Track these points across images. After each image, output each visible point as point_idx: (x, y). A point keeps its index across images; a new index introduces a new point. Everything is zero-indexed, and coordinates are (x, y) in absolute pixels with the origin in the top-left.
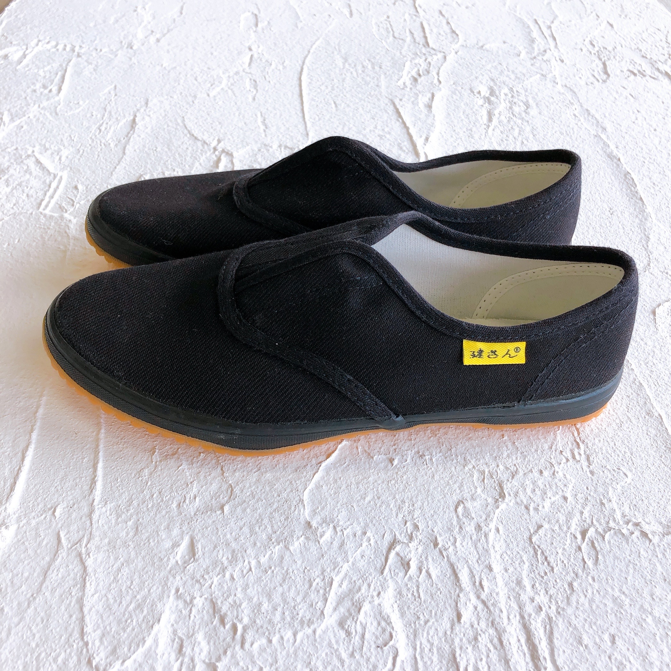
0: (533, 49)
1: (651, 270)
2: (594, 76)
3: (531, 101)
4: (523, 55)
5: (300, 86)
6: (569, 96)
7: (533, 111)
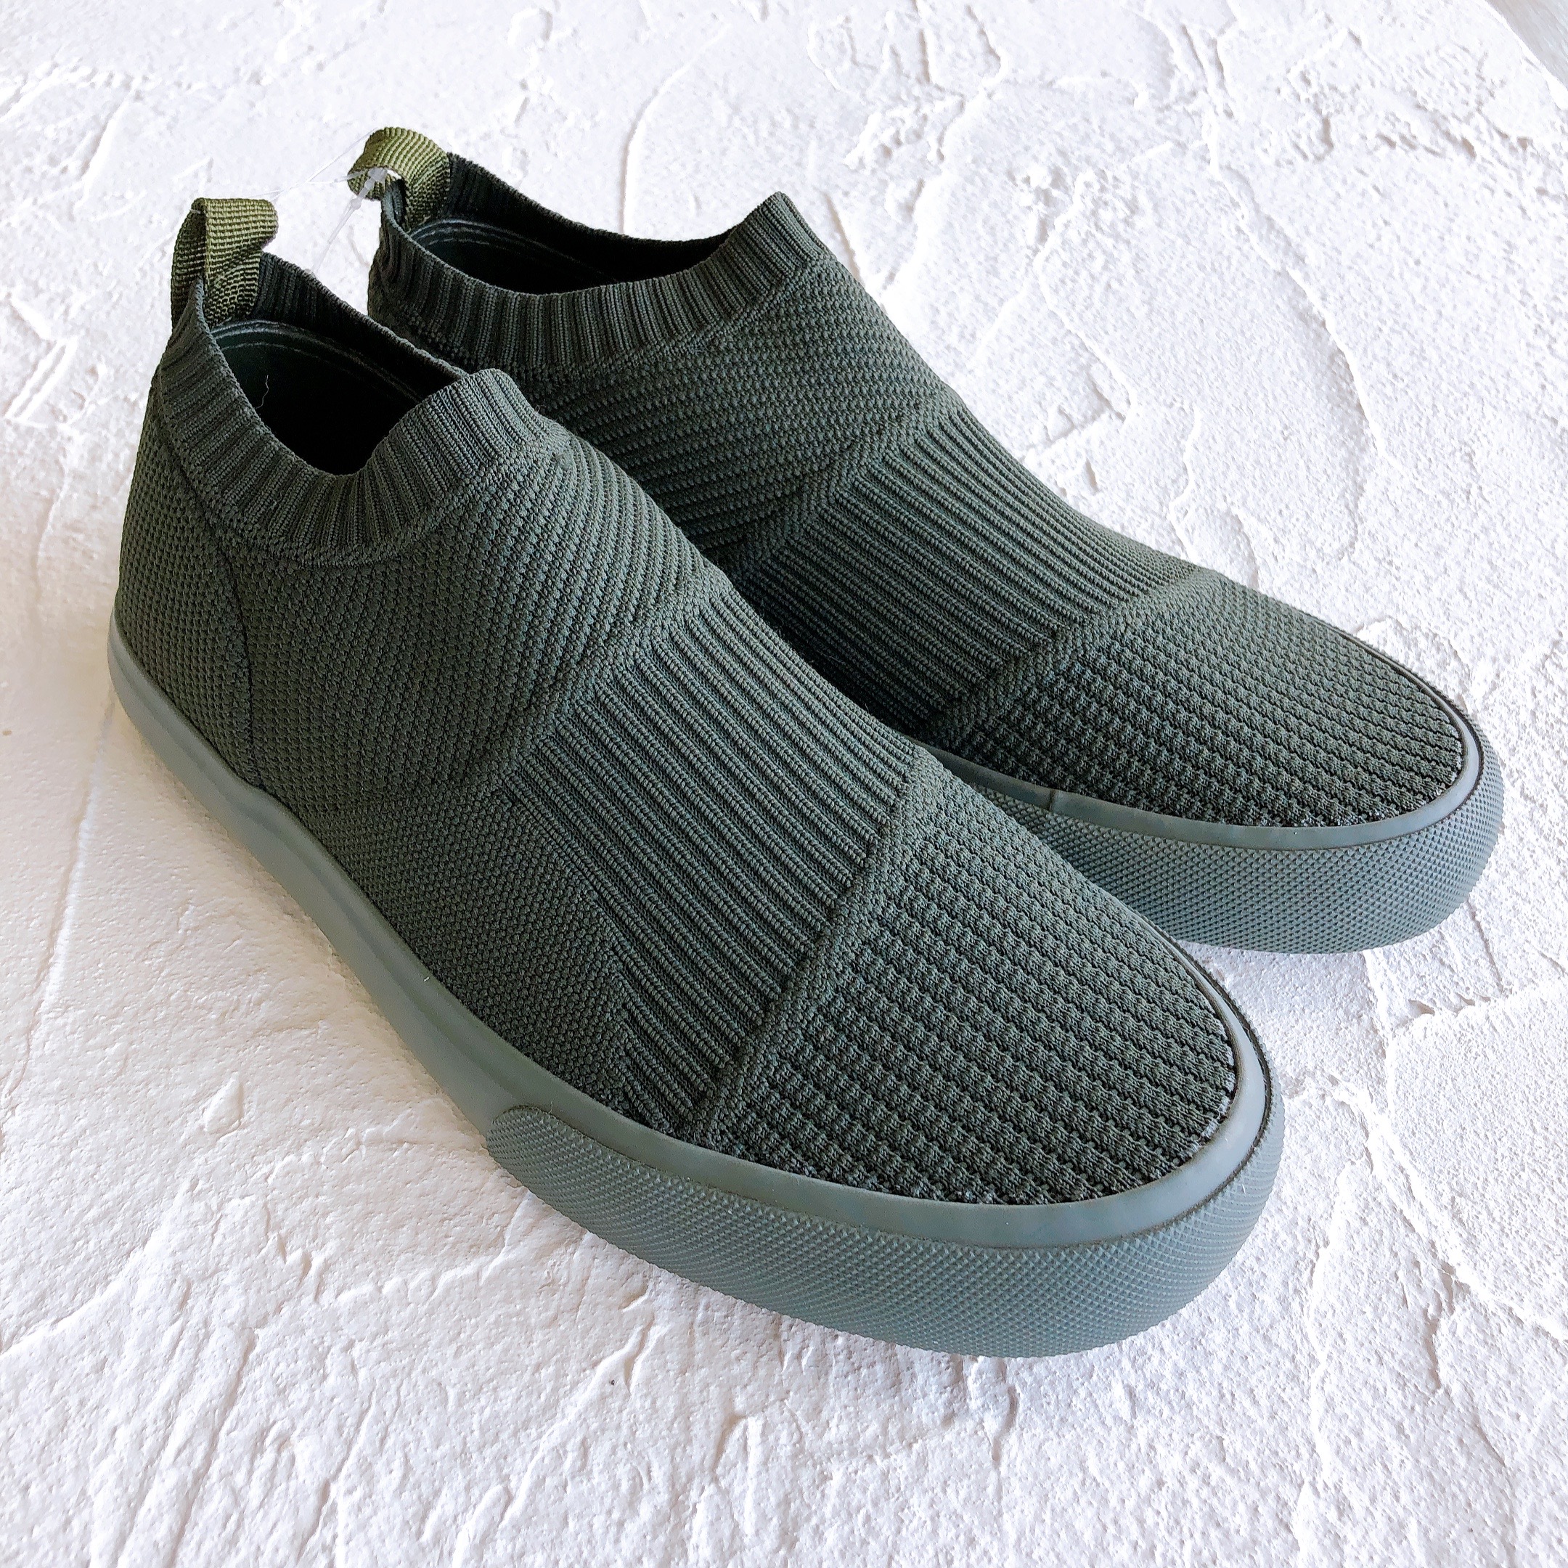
0: (1168, 88)
1: (1355, 556)
2: (1297, 147)
3: (1143, 201)
4: (1142, 101)
5: (624, 163)
6: (1232, 189)
7: (1145, 221)
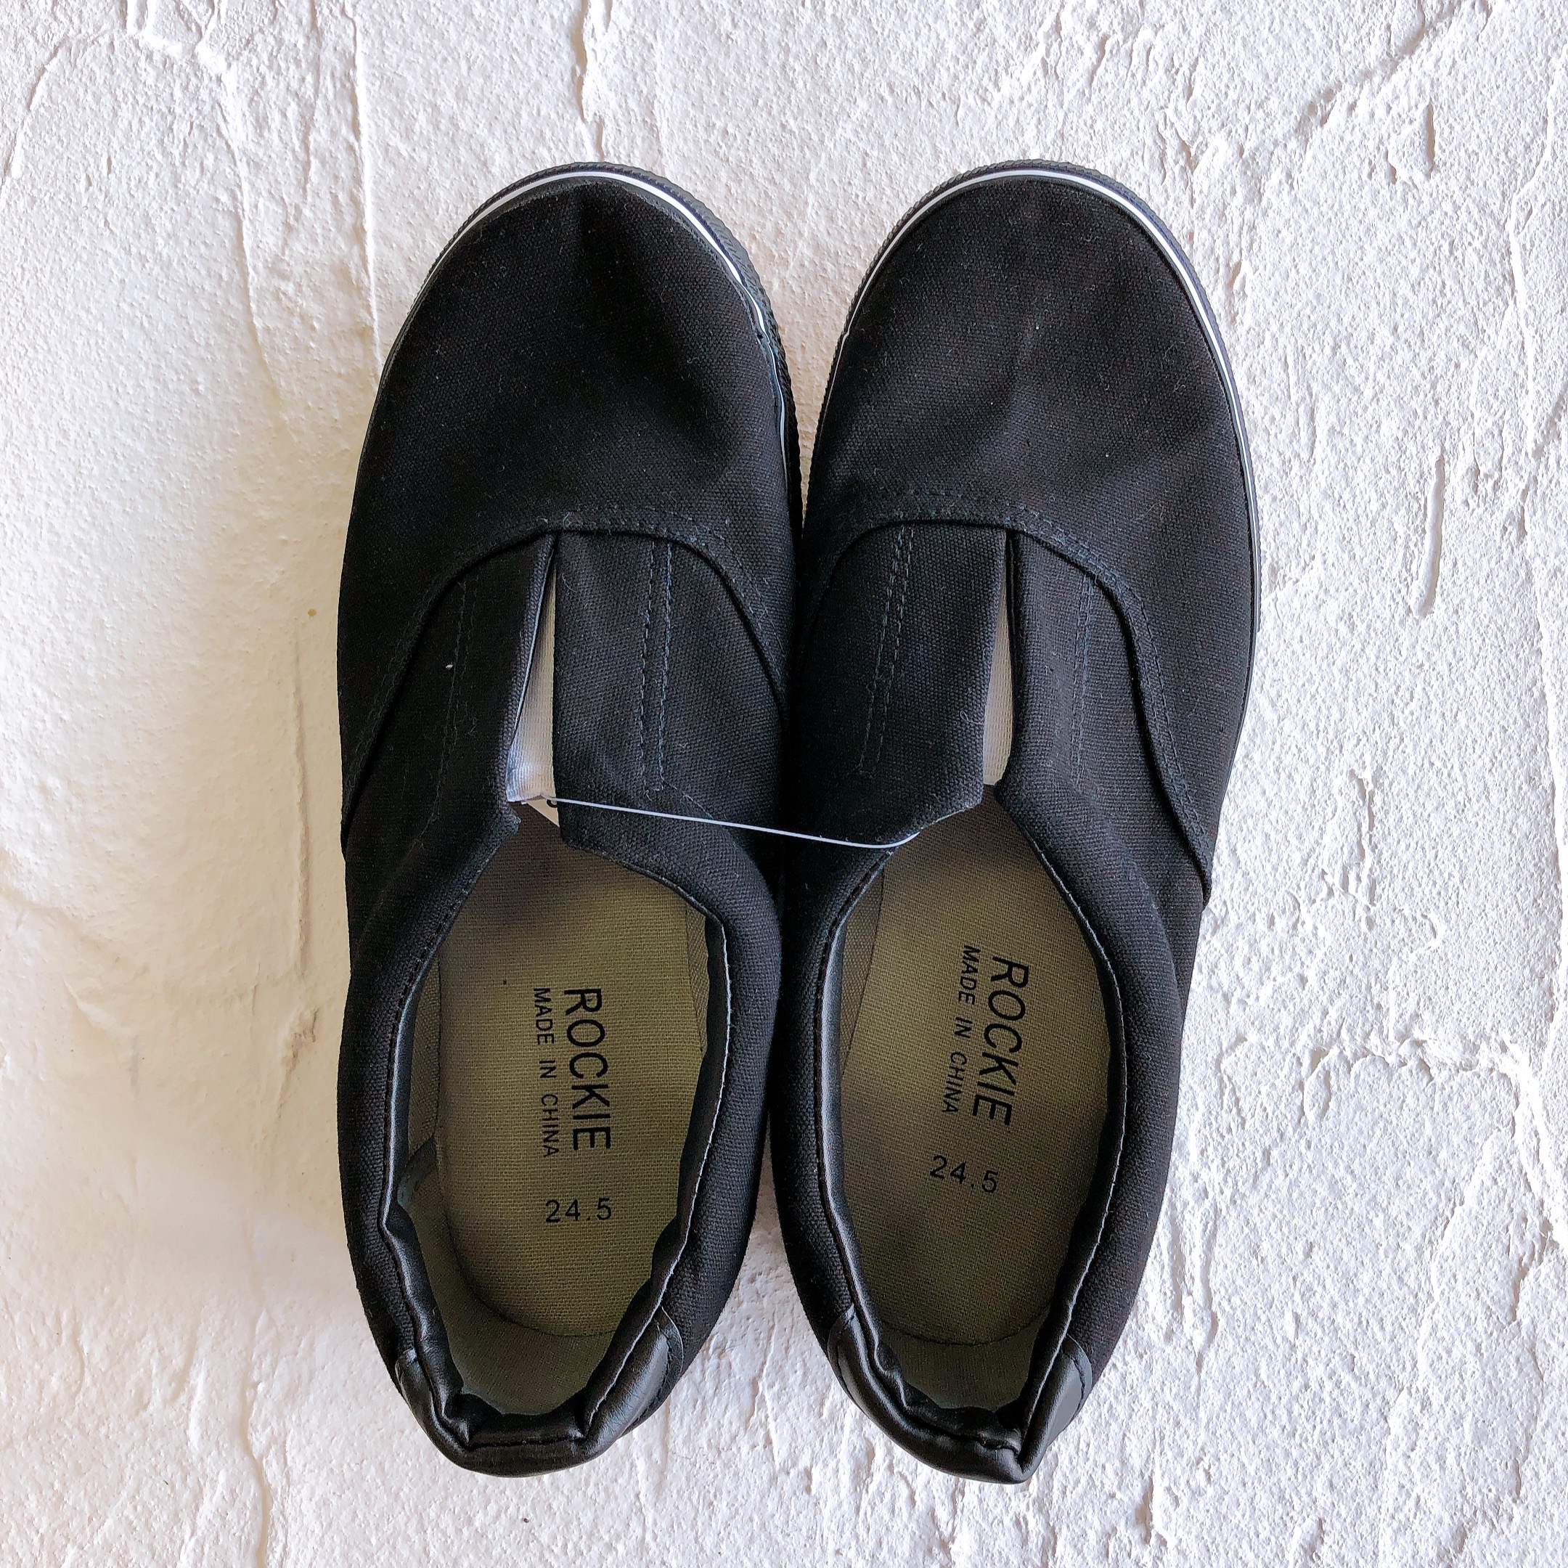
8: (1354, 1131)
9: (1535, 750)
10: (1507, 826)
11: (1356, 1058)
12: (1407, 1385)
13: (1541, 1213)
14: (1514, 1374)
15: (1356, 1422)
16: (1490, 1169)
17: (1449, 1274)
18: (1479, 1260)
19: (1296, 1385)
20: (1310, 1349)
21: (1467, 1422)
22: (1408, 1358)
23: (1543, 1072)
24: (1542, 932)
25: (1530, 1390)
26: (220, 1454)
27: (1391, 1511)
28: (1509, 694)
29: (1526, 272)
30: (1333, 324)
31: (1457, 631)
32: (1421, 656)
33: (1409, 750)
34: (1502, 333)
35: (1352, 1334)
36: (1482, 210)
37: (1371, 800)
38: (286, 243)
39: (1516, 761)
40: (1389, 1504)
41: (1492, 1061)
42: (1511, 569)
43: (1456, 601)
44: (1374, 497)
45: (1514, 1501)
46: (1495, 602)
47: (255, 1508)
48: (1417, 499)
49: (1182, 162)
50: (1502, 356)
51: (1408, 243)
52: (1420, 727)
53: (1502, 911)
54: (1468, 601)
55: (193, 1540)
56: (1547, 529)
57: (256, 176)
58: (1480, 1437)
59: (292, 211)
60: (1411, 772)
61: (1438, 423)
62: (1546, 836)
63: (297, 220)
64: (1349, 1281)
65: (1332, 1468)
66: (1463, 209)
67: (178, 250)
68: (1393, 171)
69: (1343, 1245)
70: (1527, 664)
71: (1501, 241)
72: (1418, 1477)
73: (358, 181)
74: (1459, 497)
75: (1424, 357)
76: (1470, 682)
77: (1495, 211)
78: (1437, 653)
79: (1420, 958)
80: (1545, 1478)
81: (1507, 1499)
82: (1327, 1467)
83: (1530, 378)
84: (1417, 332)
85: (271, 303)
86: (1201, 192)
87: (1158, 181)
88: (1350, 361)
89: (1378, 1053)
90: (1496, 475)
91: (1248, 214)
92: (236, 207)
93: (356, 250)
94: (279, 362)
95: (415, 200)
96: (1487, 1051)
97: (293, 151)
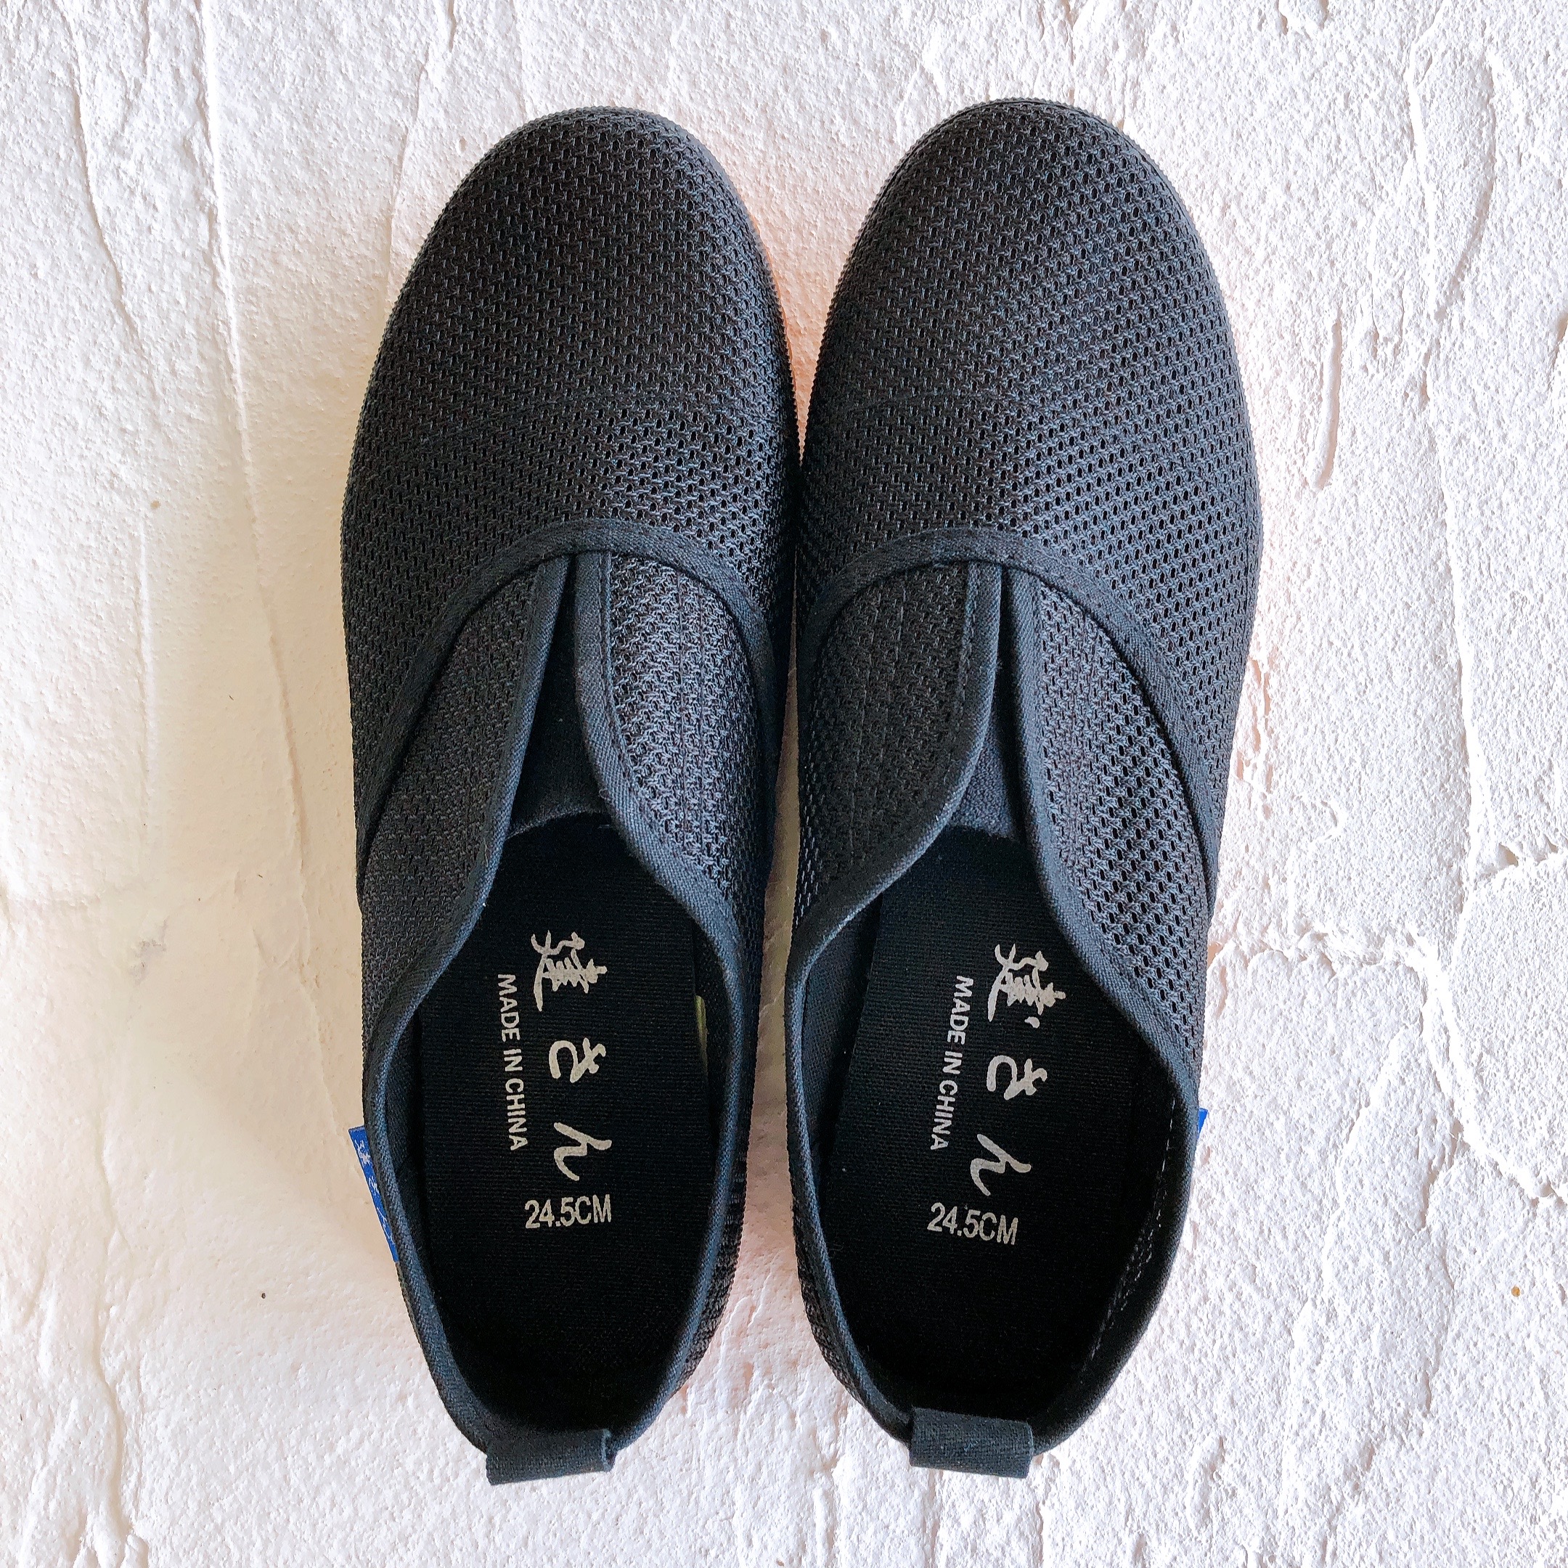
8: (1252, 1031)
9: (1440, 627)
10: (1412, 708)
11: (1253, 952)
12: (1311, 1296)
13: (1451, 1114)
14: (1424, 1282)
15: (1258, 1335)
16: (1397, 1068)
17: (1355, 1179)
18: (1387, 1164)
19: (1194, 1298)
20: (1209, 1260)
21: (1375, 1334)
22: (1312, 1268)
23: (1453, 966)
24: (1450, 818)
25: (1440, 1299)
26: (71, 1380)
27: (1296, 1427)
28: (1412, 568)
29: (1426, 125)
30: (1222, 183)
31: (1357, 504)
32: (1319, 531)
33: (1307, 629)
34: (1401, 189)
35: (1253, 1241)
36: (1379, 60)
37: (1267, 682)
38: (125, 120)
39: (1420, 638)
40: (1293, 1421)
41: (1398, 954)
42: (1414, 437)
43: (1355, 472)
44: (1267, 364)
45: (1425, 1416)
46: (1396, 473)
47: (109, 1435)
48: (1313, 365)
49: (1061, 17)
50: (1402, 214)
51: (1301, 96)
52: (1318, 605)
53: (1407, 797)
54: (1367, 472)
55: (46, 1469)
56: (1450, 394)
57: (93, 49)
58: (1388, 1350)
59: (131, 85)
60: (1308, 652)
61: (1334, 285)
62: (1452, 718)
63: (136, 95)
64: (1249, 1188)
65: (1233, 1384)
66: (1359, 59)
67: (14, 129)
68: (1284, 21)
69: (1242, 1150)
70: (1431, 536)
71: (1399, 92)
72: (1323, 1391)
73: (199, 53)
74: (1357, 363)
75: (1318, 216)
76: (1370, 557)
77: (1393, 61)
78: (1335, 527)
79: (1320, 847)
80: (1457, 1391)
81: (1417, 1414)
82: (1228, 1383)
83: (1432, 236)
84: (1311, 190)
85: (110, 179)
86: (1082, 47)
87: (1036, 36)
88: (1240, 222)
89: (1276, 947)
90: (1396, 339)
91: (1131, 70)
92: (73, 83)
93: (199, 126)
94: (119, 244)
95: (260, 72)
96: (1392, 944)
97: (132, 22)
